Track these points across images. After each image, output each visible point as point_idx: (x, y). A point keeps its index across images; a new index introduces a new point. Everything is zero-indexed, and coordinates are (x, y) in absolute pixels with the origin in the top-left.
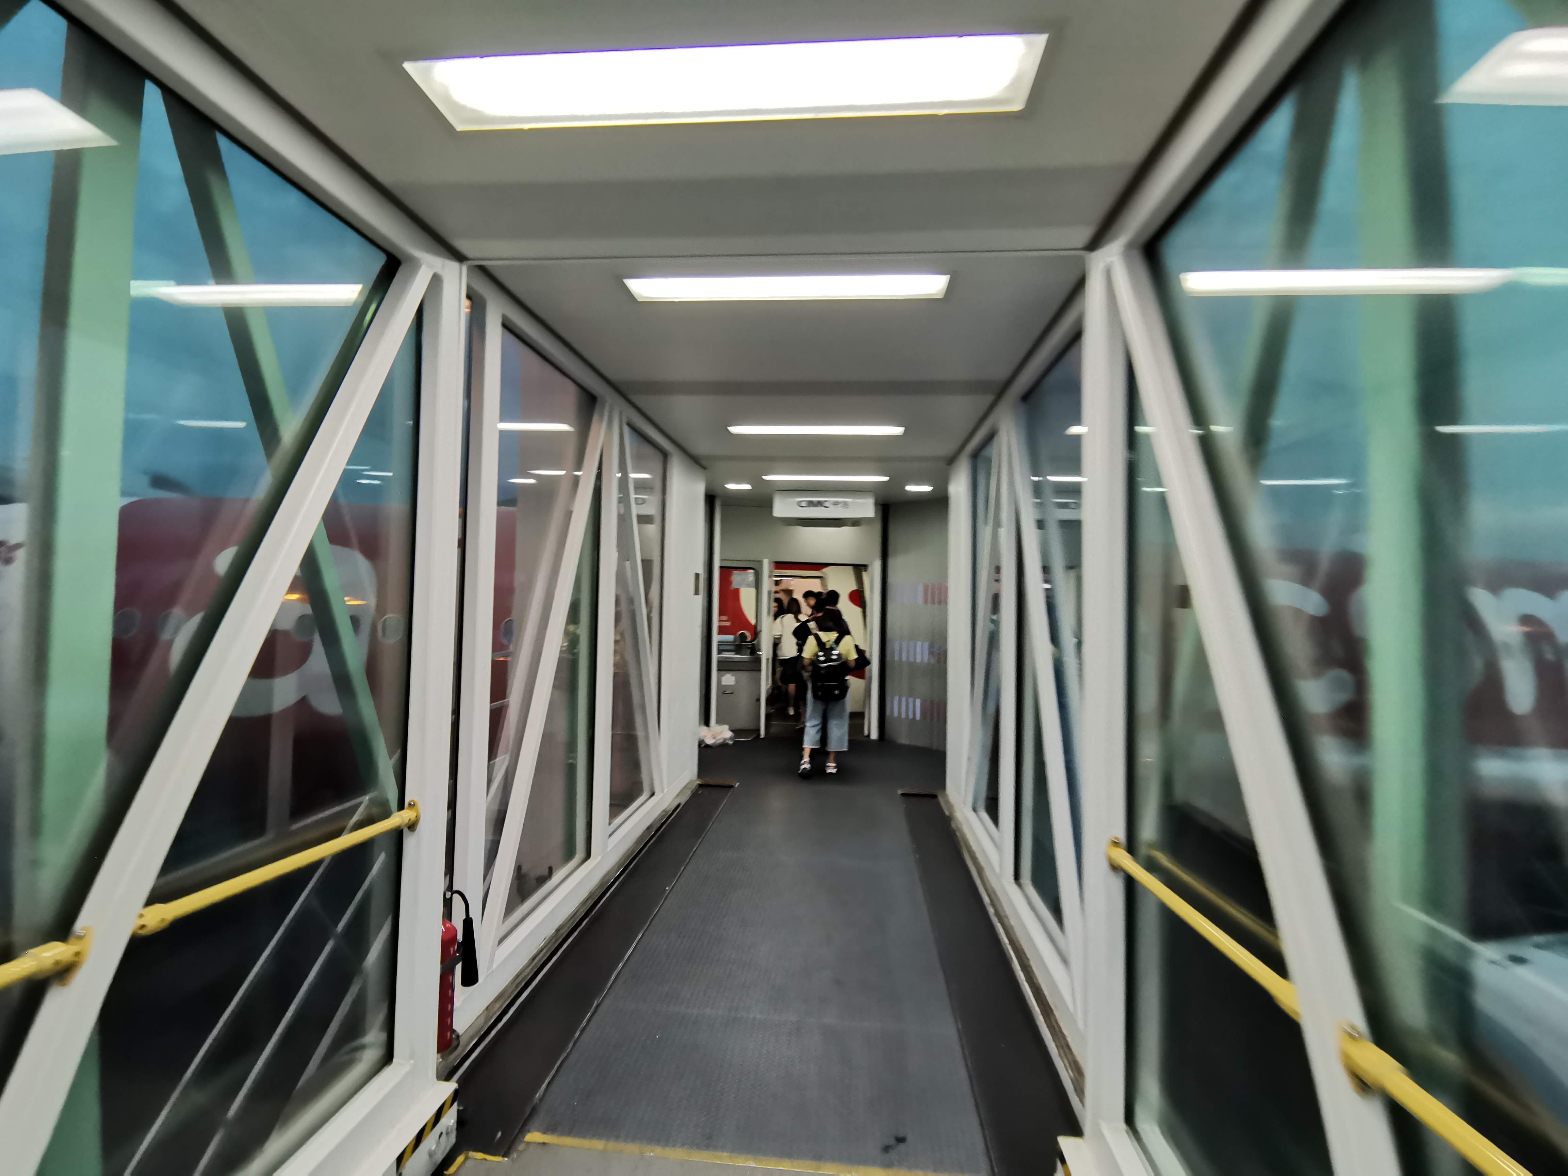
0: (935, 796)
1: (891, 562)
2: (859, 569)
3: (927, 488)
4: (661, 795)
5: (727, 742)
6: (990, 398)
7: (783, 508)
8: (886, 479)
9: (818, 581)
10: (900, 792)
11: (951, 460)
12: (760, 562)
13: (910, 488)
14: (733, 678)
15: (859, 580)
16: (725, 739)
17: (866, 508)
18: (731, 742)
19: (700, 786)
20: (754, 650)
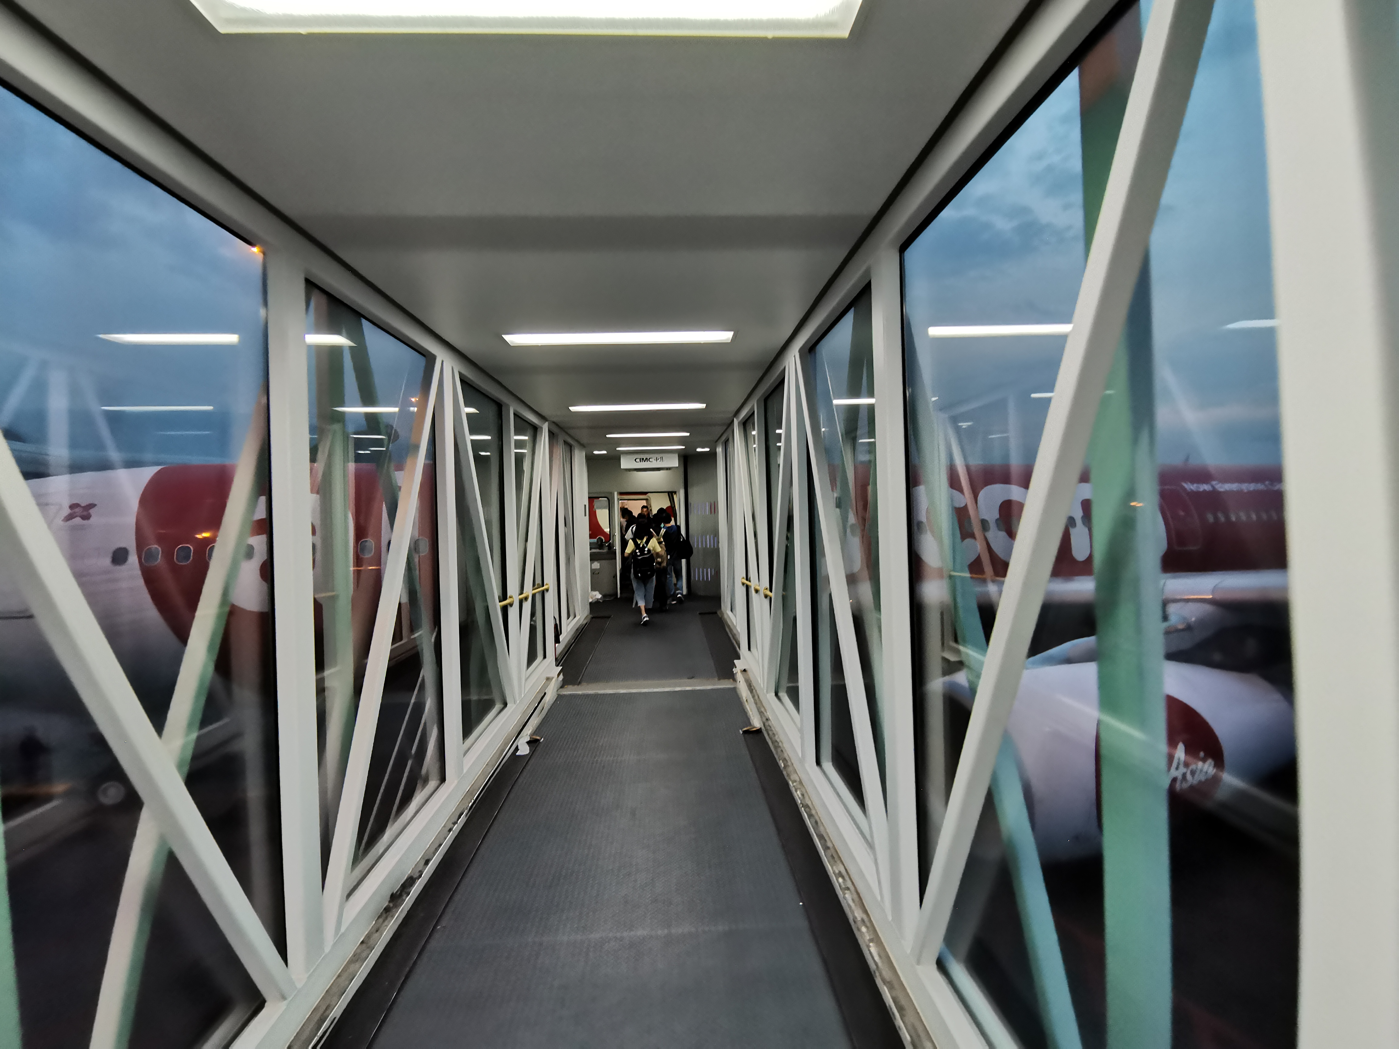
0: (716, 613)
1: (689, 490)
2: (671, 494)
3: (707, 450)
4: (579, 617)
5: (599, 600)
6: (725, 428)
7: (625, 463)
8: (684, 447)
9: (645, 501)
10: (698, 613)
11: (717, 441)
12: (612, 494)
13: (699, 450)
14: (599, 564)
15: (672, 500)
16: (598, 599)
17: (674, 462)
18: (601, 601)
19: (592, 618)
20: (611, 547)
